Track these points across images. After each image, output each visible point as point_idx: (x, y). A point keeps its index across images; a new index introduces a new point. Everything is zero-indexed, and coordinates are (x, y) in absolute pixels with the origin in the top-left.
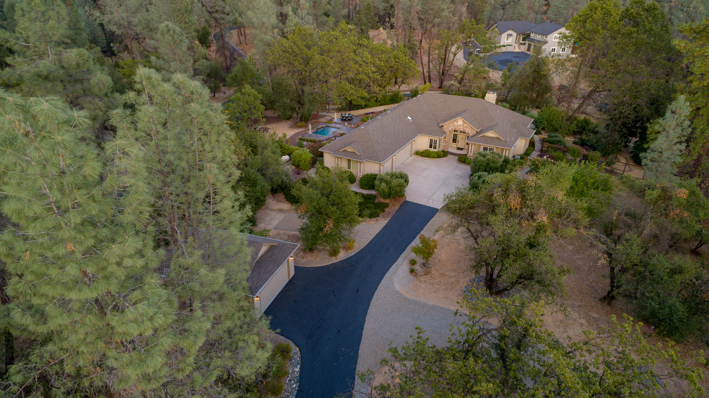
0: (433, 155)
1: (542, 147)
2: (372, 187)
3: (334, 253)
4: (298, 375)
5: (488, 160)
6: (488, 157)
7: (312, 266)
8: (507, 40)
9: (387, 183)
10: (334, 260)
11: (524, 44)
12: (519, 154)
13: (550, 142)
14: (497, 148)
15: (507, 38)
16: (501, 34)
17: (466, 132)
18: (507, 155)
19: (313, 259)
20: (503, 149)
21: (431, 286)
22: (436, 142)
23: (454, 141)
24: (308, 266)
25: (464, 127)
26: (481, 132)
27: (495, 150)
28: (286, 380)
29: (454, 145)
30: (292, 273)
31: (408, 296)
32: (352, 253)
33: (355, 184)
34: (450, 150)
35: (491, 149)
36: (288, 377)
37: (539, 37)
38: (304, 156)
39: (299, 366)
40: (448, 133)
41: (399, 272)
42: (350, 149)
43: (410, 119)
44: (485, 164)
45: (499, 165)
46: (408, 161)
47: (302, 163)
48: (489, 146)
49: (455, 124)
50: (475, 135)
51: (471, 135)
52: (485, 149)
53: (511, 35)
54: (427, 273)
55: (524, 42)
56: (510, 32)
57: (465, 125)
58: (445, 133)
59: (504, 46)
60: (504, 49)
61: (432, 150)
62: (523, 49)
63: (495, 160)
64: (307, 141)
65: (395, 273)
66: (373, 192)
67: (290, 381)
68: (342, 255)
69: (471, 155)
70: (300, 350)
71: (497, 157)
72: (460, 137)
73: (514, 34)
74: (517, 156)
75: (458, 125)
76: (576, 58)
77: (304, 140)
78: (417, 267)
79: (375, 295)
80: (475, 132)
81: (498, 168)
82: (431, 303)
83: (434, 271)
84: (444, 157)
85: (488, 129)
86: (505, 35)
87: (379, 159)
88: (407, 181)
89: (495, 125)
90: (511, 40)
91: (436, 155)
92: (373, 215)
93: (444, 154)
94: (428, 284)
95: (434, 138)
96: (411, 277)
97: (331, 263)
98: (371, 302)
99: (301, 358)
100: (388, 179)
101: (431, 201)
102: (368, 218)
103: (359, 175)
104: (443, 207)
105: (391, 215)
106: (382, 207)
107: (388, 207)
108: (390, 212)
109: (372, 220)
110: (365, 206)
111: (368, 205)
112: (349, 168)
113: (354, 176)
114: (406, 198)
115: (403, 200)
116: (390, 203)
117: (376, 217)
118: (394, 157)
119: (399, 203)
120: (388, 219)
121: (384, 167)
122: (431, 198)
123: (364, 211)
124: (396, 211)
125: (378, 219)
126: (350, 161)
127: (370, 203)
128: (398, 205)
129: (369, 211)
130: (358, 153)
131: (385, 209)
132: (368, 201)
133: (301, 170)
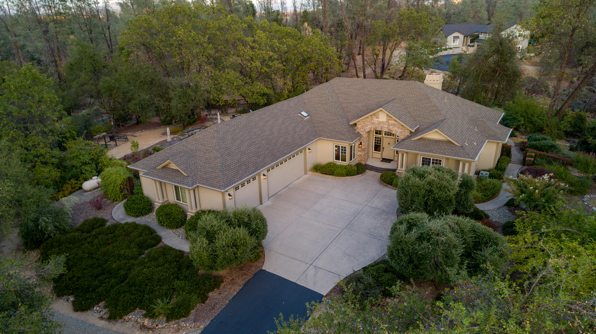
0: (339, 171)
1: (525, 156)
5: (429, 183)
6: (431, 177)
8: (454, 42)
11: (473, 46)
12: (487, 168)
13: (535, 148)
14: (448, 159)
15: (454, 40)
16: (446, 37)
17: (393, 132)
18: (466, 171)
20: (458, 162)
22: (344, 149)
23: (377, 148)
25: (389, 125)
26: (417, 132)
27: (443, 164)
29: (378, 155)
34: (371, 162)
35: (438, 162)
38: (113, 177)
40: (365, 135)
43: (305, 114)
44: (423, 191)
45: (452, 193)
46: (298, 181)
47: (110, 189)
48: (432, 156)
49: (375, 120)
50: (408, 138)
51: (402, 137)
52: (426, 161)
53: (458, 37)
55: (472, 44)
56: (456, 34)
57: (391, 122)
58: (359, 135)
59: (451, 49)
60: (450, 52)
61: (339, 162)
62: (472, 50)
63: (445, 183)
69: (402, 170)
71: (448, 177)
72: (386, 141)
73: (461, 37)
74: (484, 173)
75: (379, 123)
80: (408, 133)
81: (451, 201)
84: (358, 174)
85: (429, 128)
86: (450, 38)
89: (442, 121)
90: (458, 43)
91: (344, 172)
93: (360, 169)
95: (341, 144)
100: (216, 228)
101: (311, 271)
102: (165, 319)
103: (191, 213)
104: (334, 288)
105: (216, 312)
106: (204, 288)
107: (218, 288)
108: (216, 303)
109: (169, 327)
110: (169, 286)
111: (177, 283)
112: (178, 199)
113: (184, 213)
114: (264, 262)
115: (254, 270)
116: (225, 277)
117: (180, 317)
118: (262, 177)
119: (244, 277)
120: (202, 327)
121: (233, 196)
122: (314, 264)
123: (159, 301)
124: (230, 301)
125: (183, 324)
126: (178, 187)
127: (186, 277)
128: (241, 282)
129: (174, 301)
130: (184, 172)
131: (210, 294)
132: (181, 273)
133: (108, 202)
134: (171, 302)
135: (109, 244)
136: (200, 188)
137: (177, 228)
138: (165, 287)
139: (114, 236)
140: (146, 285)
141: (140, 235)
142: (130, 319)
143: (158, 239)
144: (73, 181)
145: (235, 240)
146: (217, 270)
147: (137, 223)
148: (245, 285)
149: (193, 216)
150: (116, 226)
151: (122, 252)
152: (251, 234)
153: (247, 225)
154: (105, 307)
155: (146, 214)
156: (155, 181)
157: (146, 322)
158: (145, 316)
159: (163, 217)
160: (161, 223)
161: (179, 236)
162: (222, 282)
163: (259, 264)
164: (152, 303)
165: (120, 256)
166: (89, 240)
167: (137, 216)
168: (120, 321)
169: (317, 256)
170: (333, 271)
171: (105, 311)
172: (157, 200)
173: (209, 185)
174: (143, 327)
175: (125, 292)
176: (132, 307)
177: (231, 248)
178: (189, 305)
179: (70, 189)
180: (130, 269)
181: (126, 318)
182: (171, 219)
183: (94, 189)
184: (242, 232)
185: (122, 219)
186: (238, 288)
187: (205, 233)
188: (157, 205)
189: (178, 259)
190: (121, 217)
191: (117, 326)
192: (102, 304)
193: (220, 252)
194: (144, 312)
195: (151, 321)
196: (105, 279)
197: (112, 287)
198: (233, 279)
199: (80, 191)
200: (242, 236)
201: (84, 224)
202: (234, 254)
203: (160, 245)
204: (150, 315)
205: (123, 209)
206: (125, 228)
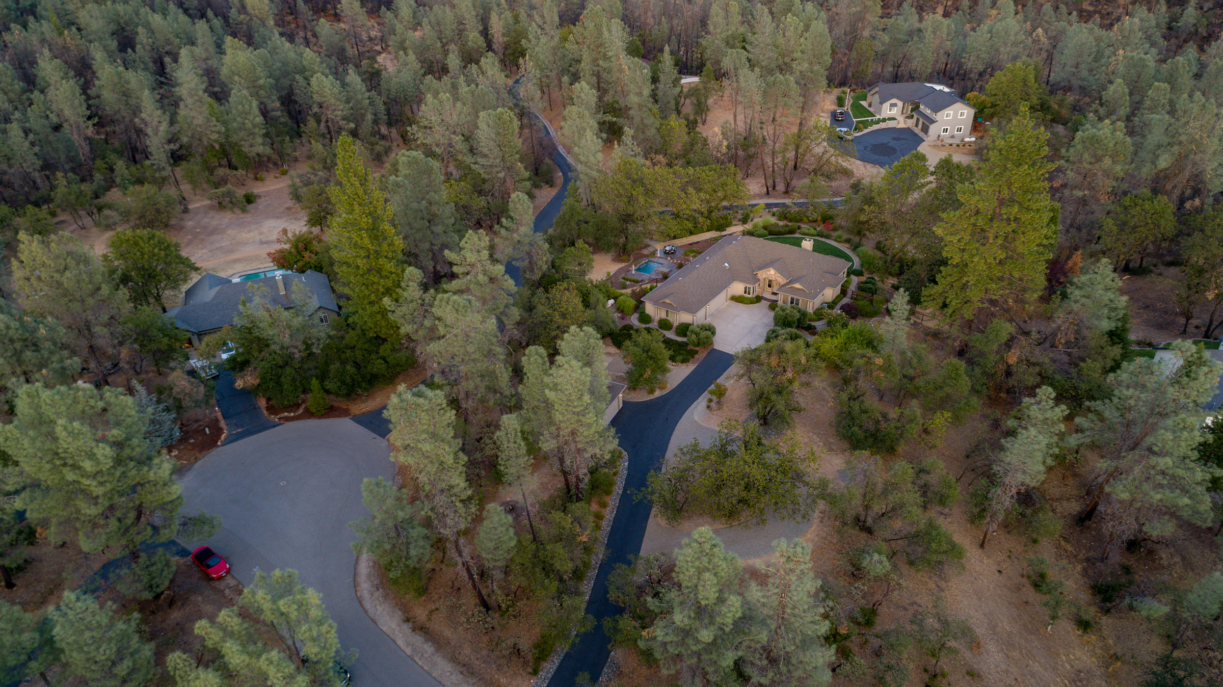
0: (746, 300)
2: (685, 335)
3: (652, 391)
4: (627, 467)
5: (786, 314)
6: (787, 311)
7: (636, 401)
8: (890, 110)
9: (697, 334)
10: (652, 397)
11: (912, 118)
12: (828, 302)
13: (861, 289)
15: (891, 108)
16: (881, 103)
17: (778, 280)
18: (811, 305)
19: (636, 396)
23: (769, 287)
24: (633, 401)
25: (775, 277)
26: (790, 283)
27: (801, 301)
29: (770, 290)
30: (621, 406)
31: (703, 424)
32: (665, 392)
33: (672, 331)
34: (765, 295)
35: (798, 300)
36: (621, 467)
37: (928, 112)
38: (628, 303)
39: (627, 464)
40: (762, 281)
41: (699, 407)
42: (668, 301)
43: (727, 265)
44: (783, 318)
45: (796, 319)
46: (722, 307)
47: (626, 309)
48: (795, 297)
49: (769, 273)
50: (784, 285)
52: (792, 299)
53: (895, 105)
54: (719, 409)
55: (912, 115)
56: (894, 101)
58: (759, 280)
59: (884, 120)
60: (884, 125)
61: (747, 295)
62: (910, 123)
63: (793, 314)
64: (631, 281)
65: (696, 407)
66: (684, 339)
68: (658, 393)
69: (780, 302)
70: (628, 454)
72: (774, 283)
73: (900, 104)
74: (825, 305)
75: (771, 275)
76: (974, 142)
77: (627, 280)
78: (713, 404)
81: (795, 322)
83: (725, 408)
84: (757, 302)
85: (797, 280)
86: (886, 105)
87: (693, 311)
88: (714, 333)
89: (804, 276)
90: (895, 112)
91: (749, 301)
92: (684, 361)
93: (758, 299)
94: (719, 416)
95: (748, 286)
96: (707, 411)
97: (649, 399)
99: (629, 458)
103: (676, 324)
113: (671, 324)
116: (699, 350)
121: (697, 317)
130: (675, 305)
137: (669, 330)
148: (708, 353)
155: (650, 323)
156: (655, 307)
160: (661, 327)
161: (672, 334)
173: (687, 312)
183: (611, 307)
188: (655, 319)
190: (638, 324)
198: (703, 351)
205: (637, 320)
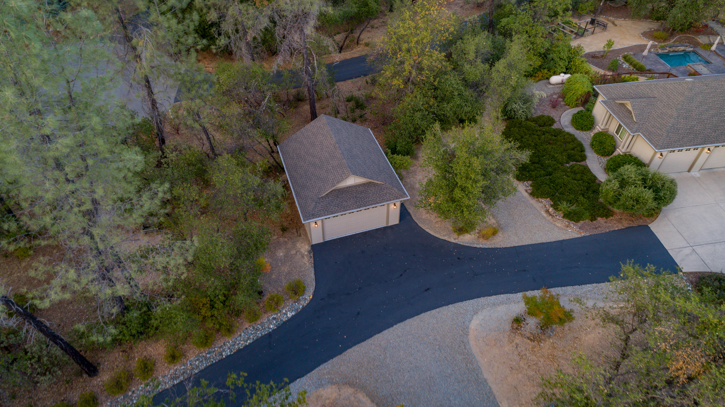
3: (461, 231)
4: (284, 320)
7: (424, 228)
10: (453, 239)
19: (434, 221)
21: (518, 358)
24: (420, 225)
28: (272, 315)
31: (472, 343)
33: (603, 159)
36: (277, 314)
39: (293, 313)
54: (533, 338)
64: (631, 64)
67: (274, 319)
68: (466, 239)
70: (311, 300)
77: (628, 61)
78: (531, 321)
79: (437, 310)
82: (486, 375)
83: (546, 346)
94: (516, 353)
96: (508, 327)
97: (446, 238)
98: (423, 314)
99: (304, 308)
100: (630, 180)
101: (688, 251)
102: (562, 215)
103: (620, 151)
104: (696, 273)
105: (596, 232)
106: (597, 212)
107: (607, 218)
108: (600, 227)
109: (563, 221)
110: (575, 197)
111: (581, 198)
112: (617, 132)
113: (615, 147)
114: (653, 221)
115: (641, 222)
116: (616, 214)
117: (572, 220)
118: (706, 150)
119: (631, 222)
120: (583, 234)
121: (663, 158)
122: (694, 248)
123: (565, 203)
124: (610, 231)
125: (572, 225)
126: (622, 126)
127: (589, 198)
128: (625, 224)
129: (573, 208)
130: (636, 117)
131: (599, 219)
132: (587, 193)
133: (562, 103)
134: (571, 208)
135: (550, 143)
136: (639, 137)
137: (602, 155)
138: (572, 196)
139: (556, 140)
140: (561, 187)
141: (573, 149)
142: (542, 202)
143: (584, 158)
144: (546, 71)
145: (640, 197)
146: (613, 207)
147: (576, 136)
148: (627, 228)
149: (620, 155)
150: (560, 132)
151: (556, 155)
152: (655, 199)
153: (656, 191)
154: (531, 186)
155: (585, 130)
156: (608, 111)
157: (551, 210)
158: (552, 206)
159: (597, 143)
160: (593, 145)
161: (600, 164)
162: (612, 216)
163: (648, 221)
164: (559, 201)
165: (553, 157)
166: (539, 133)
167: (577, 129)
168: (536, 199)
169: (703, 243)
170: (706, 262)
171: (530, 188)
172: (600, 125)
173: (649, 140)
174: (547, 211)
175: (546, 184)
176: (546, 196)
177: (633, 201)
178: (581, 217)
179: (540, 77)
180: (555, 169)
181: (540, 200)
182: (602, 147)
183: (557, 84)
184: (649, 194)
185: (566, 127)
186: (620, 227)
187: (620, 179)
188: (599, 128)
189: (590, 182)
190: (566, 123)
191: (533, 201)
192: (530, 182)
193: (622, 199)
194: (552, 203)
195: (554, 210)
196: (538, 168)
197: (540, 176)
198: (621, 219)
199: (545, 81)
200: (646, 197)
201: (540, 117)
202: (633, 206)
203: (583, 163)
204: (555, 206)
205: (570, 117)
206: (566, 137)
